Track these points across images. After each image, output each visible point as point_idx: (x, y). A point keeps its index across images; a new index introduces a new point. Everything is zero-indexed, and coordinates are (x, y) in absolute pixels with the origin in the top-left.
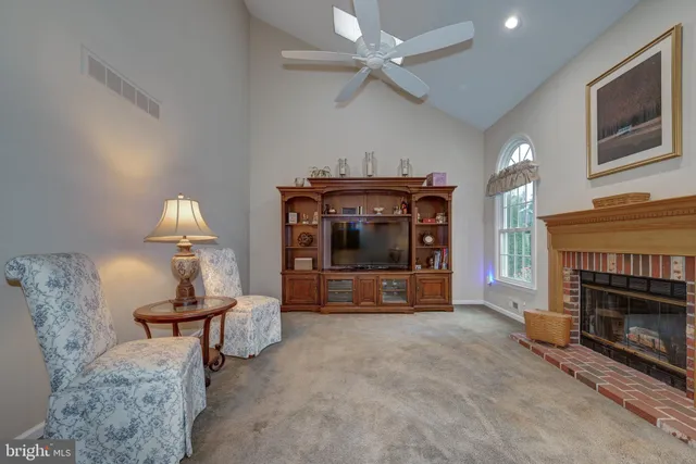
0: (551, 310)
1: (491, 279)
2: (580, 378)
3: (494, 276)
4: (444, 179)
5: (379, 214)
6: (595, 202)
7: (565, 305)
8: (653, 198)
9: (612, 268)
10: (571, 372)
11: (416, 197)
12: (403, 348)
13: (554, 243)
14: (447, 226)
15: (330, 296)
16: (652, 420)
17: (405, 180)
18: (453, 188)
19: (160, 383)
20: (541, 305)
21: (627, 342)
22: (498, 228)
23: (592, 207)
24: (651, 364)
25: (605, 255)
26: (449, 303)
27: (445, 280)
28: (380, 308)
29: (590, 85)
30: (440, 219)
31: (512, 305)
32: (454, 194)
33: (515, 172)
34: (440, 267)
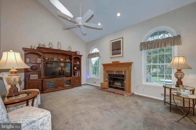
0: (104, 82)
1: (88, 77)
2: (112, 92)
3: (89, 76)
4: (79, 53)
5: (62, 61)
6: (112, 62)
7: (107, 81)
8: (120, 63)
9: (115, 73)
10: (111, 92)
11: (73, 57)
12: (80, 96)
13: (104, 69)
14: (80, 65)
15: (47, 87)
16: (123, 95)
17: (69, 52)
18: (82, 56)
19: (45, 117)
20: (102, 81)
21: (115, 85)
22: (90, 66)
23: (112, 63)
24: (120, 88)
25: (113, 71)
26: (81, 84)
27: (80, 78)
28: (64, 88)
29: (110, 41)
30: (78, 63)
31: (94, 82)
32: (82, 57)
33: (95, 54)
34: (78, 75)
